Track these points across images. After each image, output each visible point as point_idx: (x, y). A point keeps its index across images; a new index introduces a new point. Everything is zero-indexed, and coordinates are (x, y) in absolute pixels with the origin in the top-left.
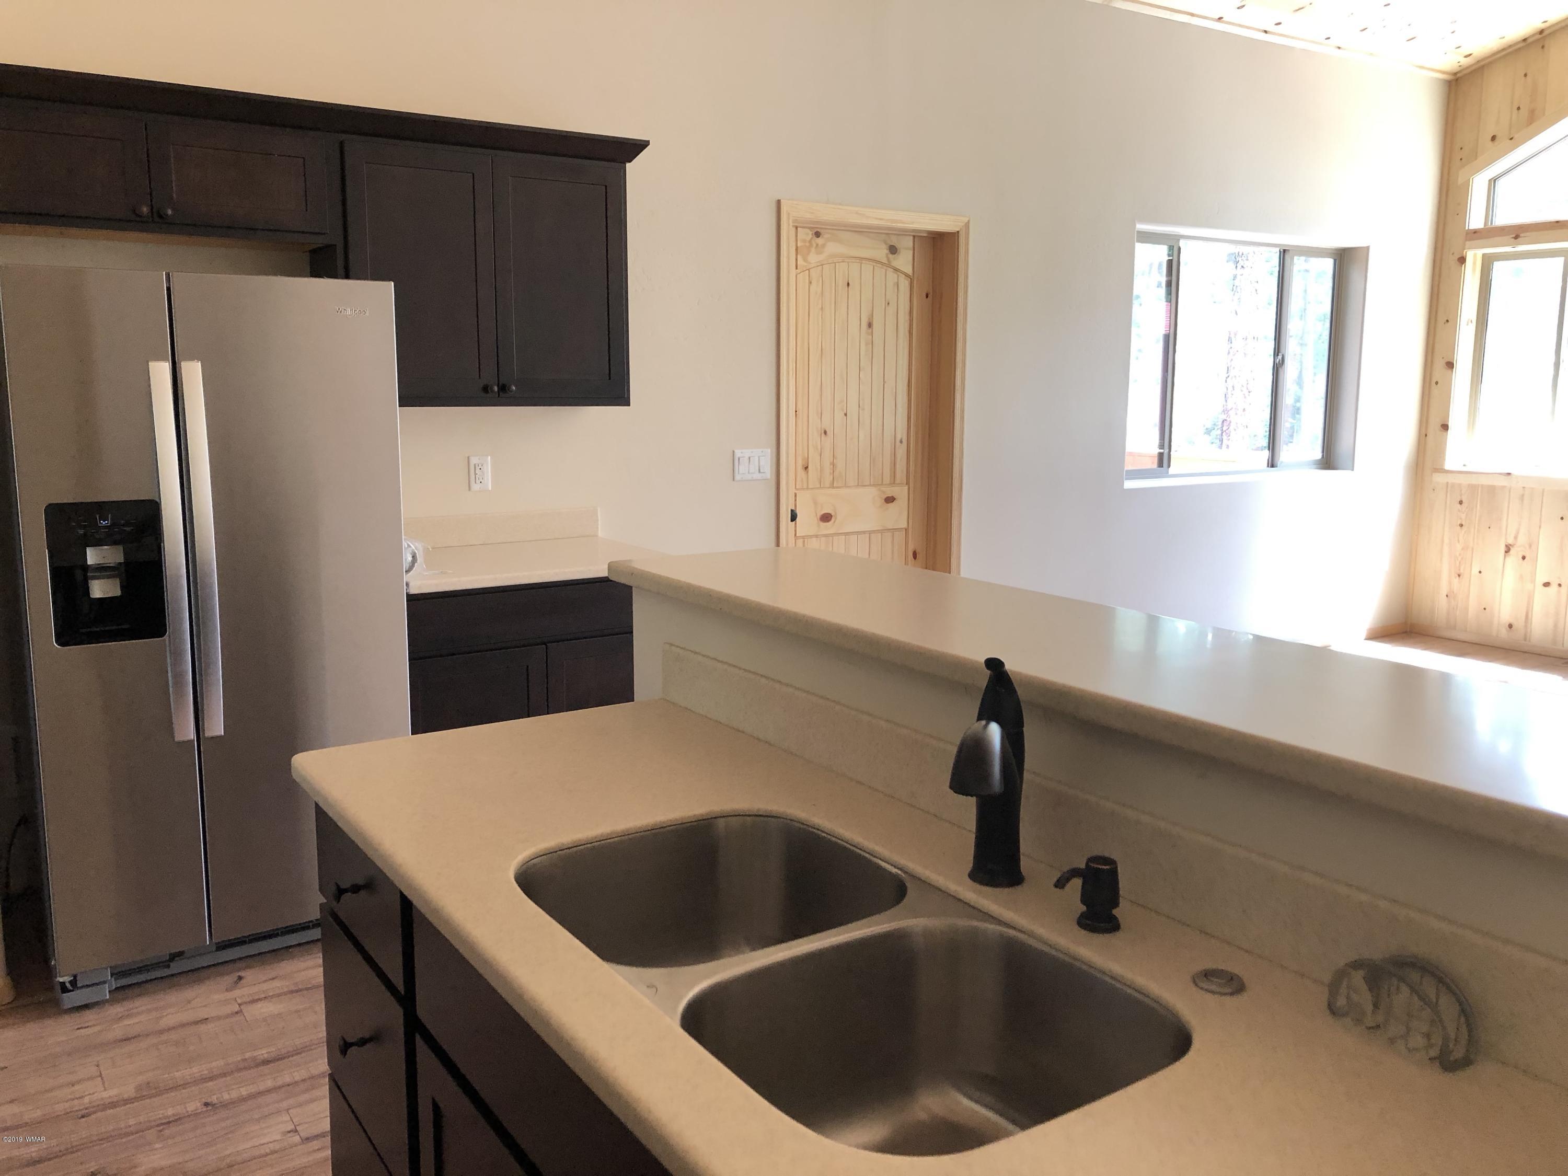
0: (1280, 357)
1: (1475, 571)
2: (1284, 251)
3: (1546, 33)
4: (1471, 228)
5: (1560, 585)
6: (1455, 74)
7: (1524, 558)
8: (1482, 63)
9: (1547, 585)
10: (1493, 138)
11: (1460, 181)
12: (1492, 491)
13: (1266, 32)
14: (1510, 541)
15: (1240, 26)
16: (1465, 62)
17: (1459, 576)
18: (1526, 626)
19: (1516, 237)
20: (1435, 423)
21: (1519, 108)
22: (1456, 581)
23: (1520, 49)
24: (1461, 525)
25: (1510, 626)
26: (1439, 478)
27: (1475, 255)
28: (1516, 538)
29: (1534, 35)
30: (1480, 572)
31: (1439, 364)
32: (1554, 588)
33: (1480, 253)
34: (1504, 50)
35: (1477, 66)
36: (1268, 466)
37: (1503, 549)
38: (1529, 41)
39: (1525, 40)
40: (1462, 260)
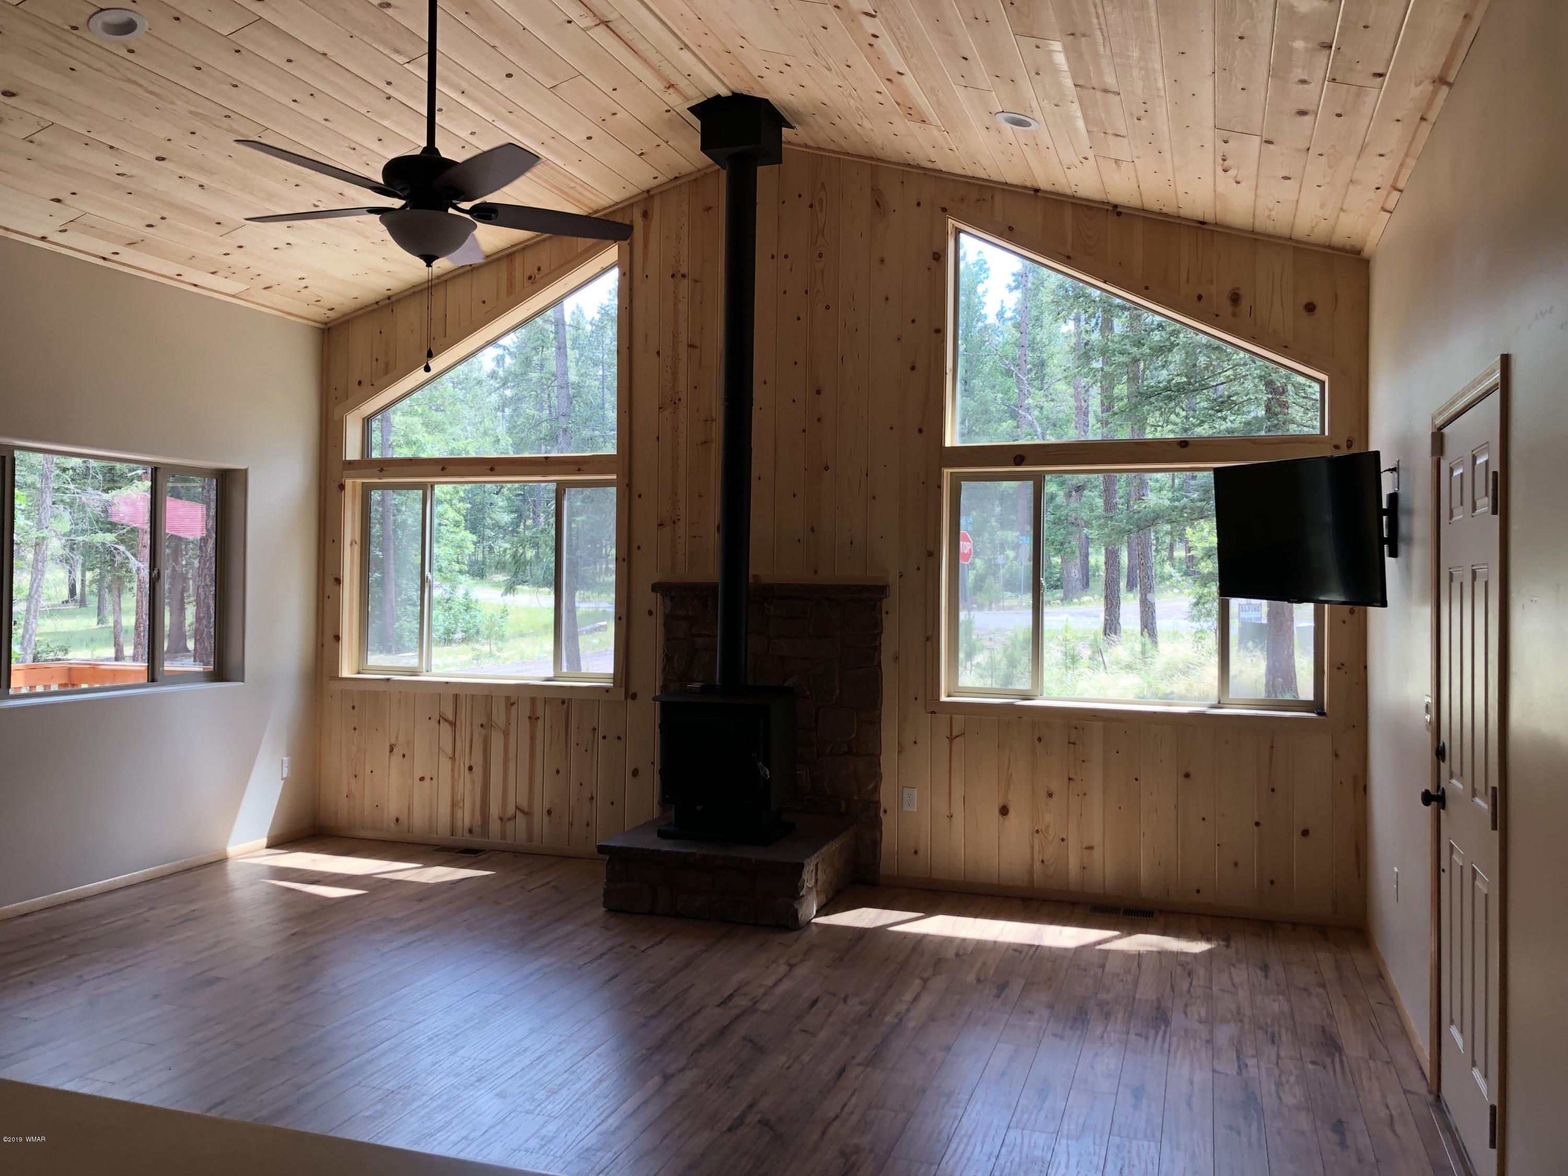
0: (156, 572)
1: (368, 770)
2: (156, 469)
3: (393, 299)
4: (348, 459)
5: (431, 779)
6: (326, 324)
7: (404, 756)
8: (346, 318)
9: (422, 779)
10: (360, 383)
11: (336, 418)
12: (376, 694)
13: (104, 259)
14: (393, 741)
15: (70, 248)
16: (330, 313)
17: (356, 776)
18: (409, 819)
19: (381, 470)
20: (329, 636)
21: (377, 360)
22: (353, 781)
23: (373, 311)
24: (355, 729)
25: (397, 820)
26: (335, 686)
27: (354, 483)
28: (397, 738)
29: (385, 299)
30: (372, 772)
31: (330, 581)
32: (427, 781)
33: (359, 481)
34: (361, 309)
35: (343, 319)
36: (148, 681)
37: (388, 749)
38: (381, 304)
39: (377, 303)
40: (342, 487)
